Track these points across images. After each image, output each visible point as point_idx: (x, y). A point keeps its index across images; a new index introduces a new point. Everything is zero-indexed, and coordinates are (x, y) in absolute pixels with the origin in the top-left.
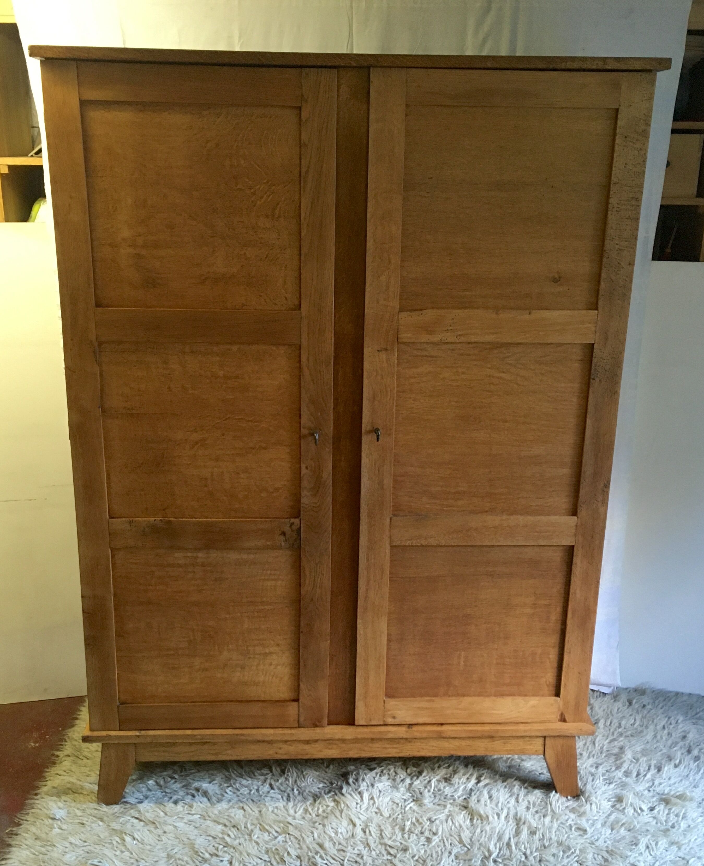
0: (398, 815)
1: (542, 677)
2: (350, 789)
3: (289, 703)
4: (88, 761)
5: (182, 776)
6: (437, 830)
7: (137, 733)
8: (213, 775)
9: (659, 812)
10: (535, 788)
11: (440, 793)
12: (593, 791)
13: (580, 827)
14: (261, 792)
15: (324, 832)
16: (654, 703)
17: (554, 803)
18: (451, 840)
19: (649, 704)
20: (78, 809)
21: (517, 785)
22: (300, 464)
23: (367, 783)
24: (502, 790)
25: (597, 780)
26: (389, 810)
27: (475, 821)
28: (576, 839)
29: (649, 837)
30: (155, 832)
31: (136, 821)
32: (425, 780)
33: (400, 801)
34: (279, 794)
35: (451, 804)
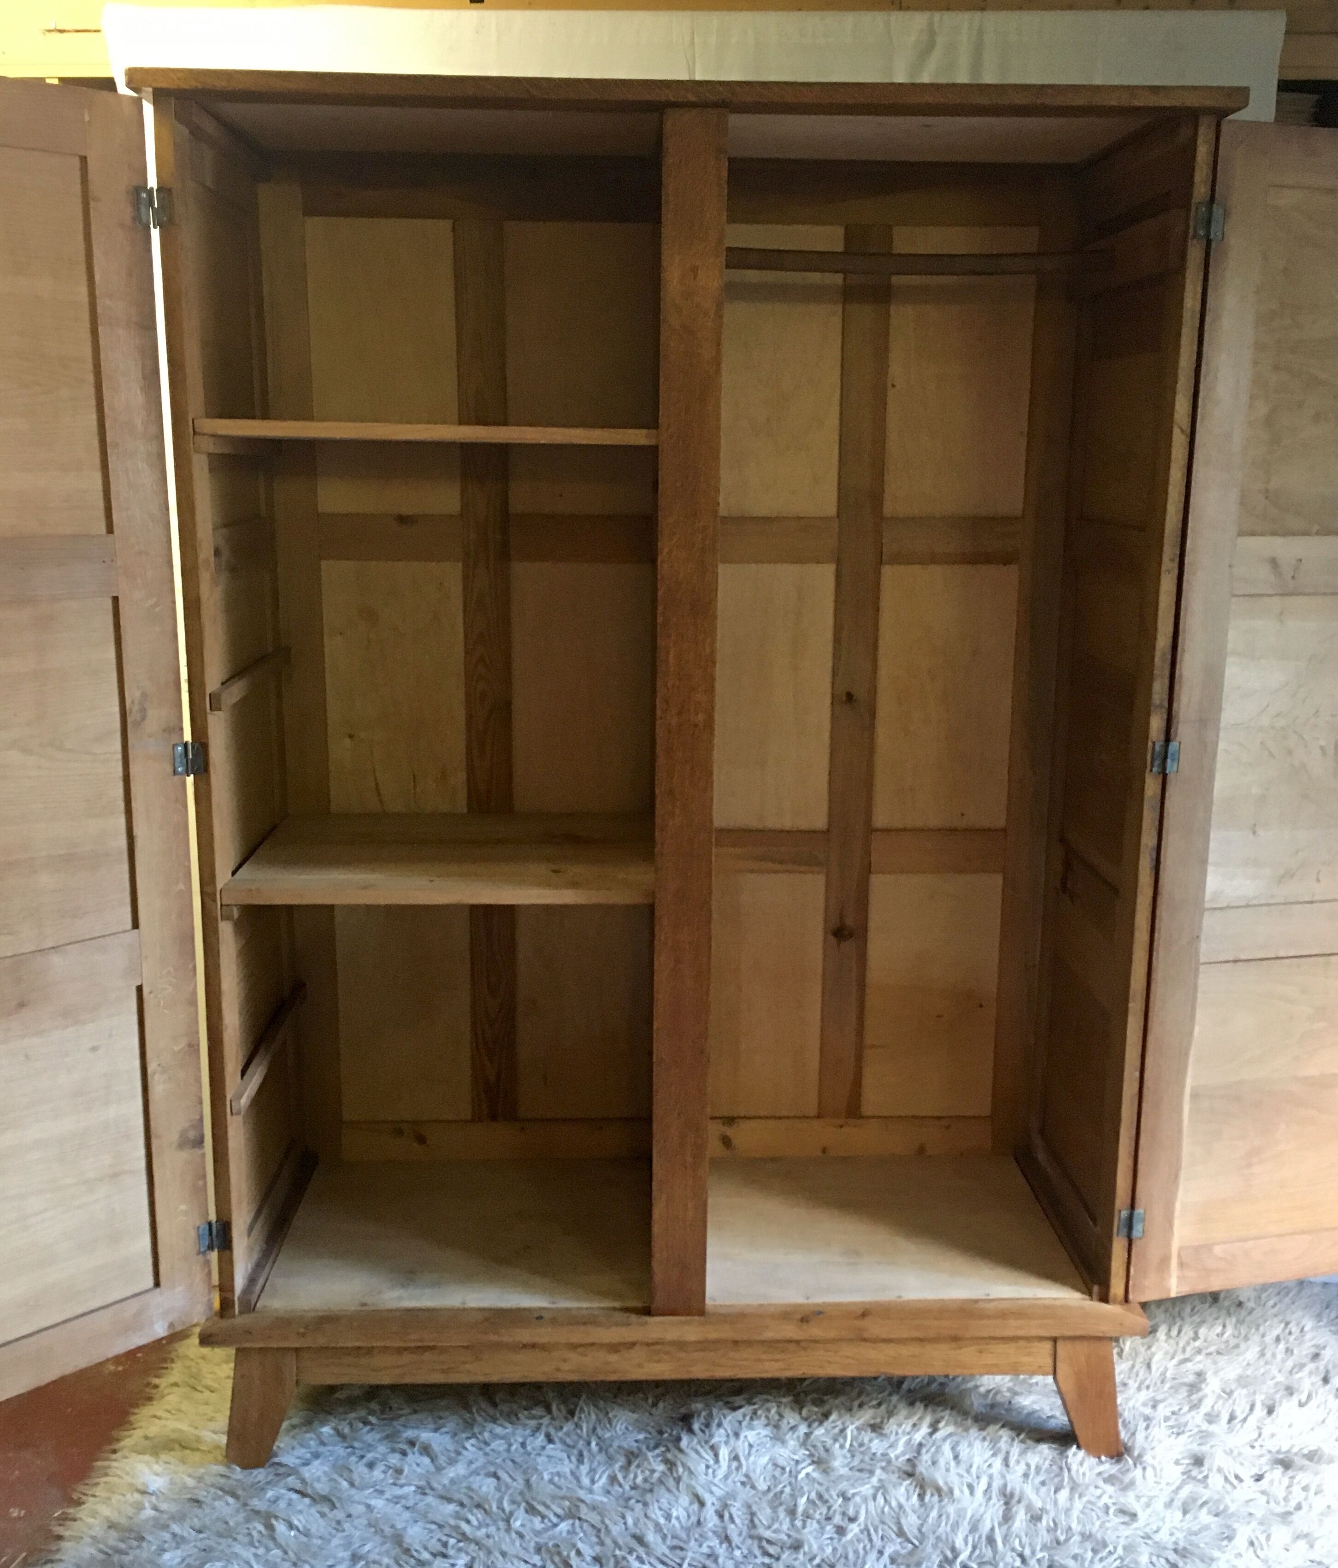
0: (785, 1487)
2: (695, 1441)
4: (213, 1394)
5: (384, 1419)
6: (857, 1513)
8: (441, 1418)
9: (1272, 1482)
10: (1039, 1441)
11: (862, 1449)
12: (1146, 1446)
13: (1125, 1509)
14: (529, 1448)
15: (646, 1516)
16: (1260, 1298)
17: (1074, 1467)
18: (883, 1530)
19: (1249, 1300)
21: (1005, 1435)
23: (726, 1430)
24: (978, 1444)
25: (1155, 1427)
26: (767, 1479)
27: (927, 1498)
28: (1117, 1530)
29: (1254, 1524)
30: (330, 1515)
31: (295, 1496)
32: (834, 1427)
33: (789, 1464)
34: (562, 1451)
35: (883, 1468)
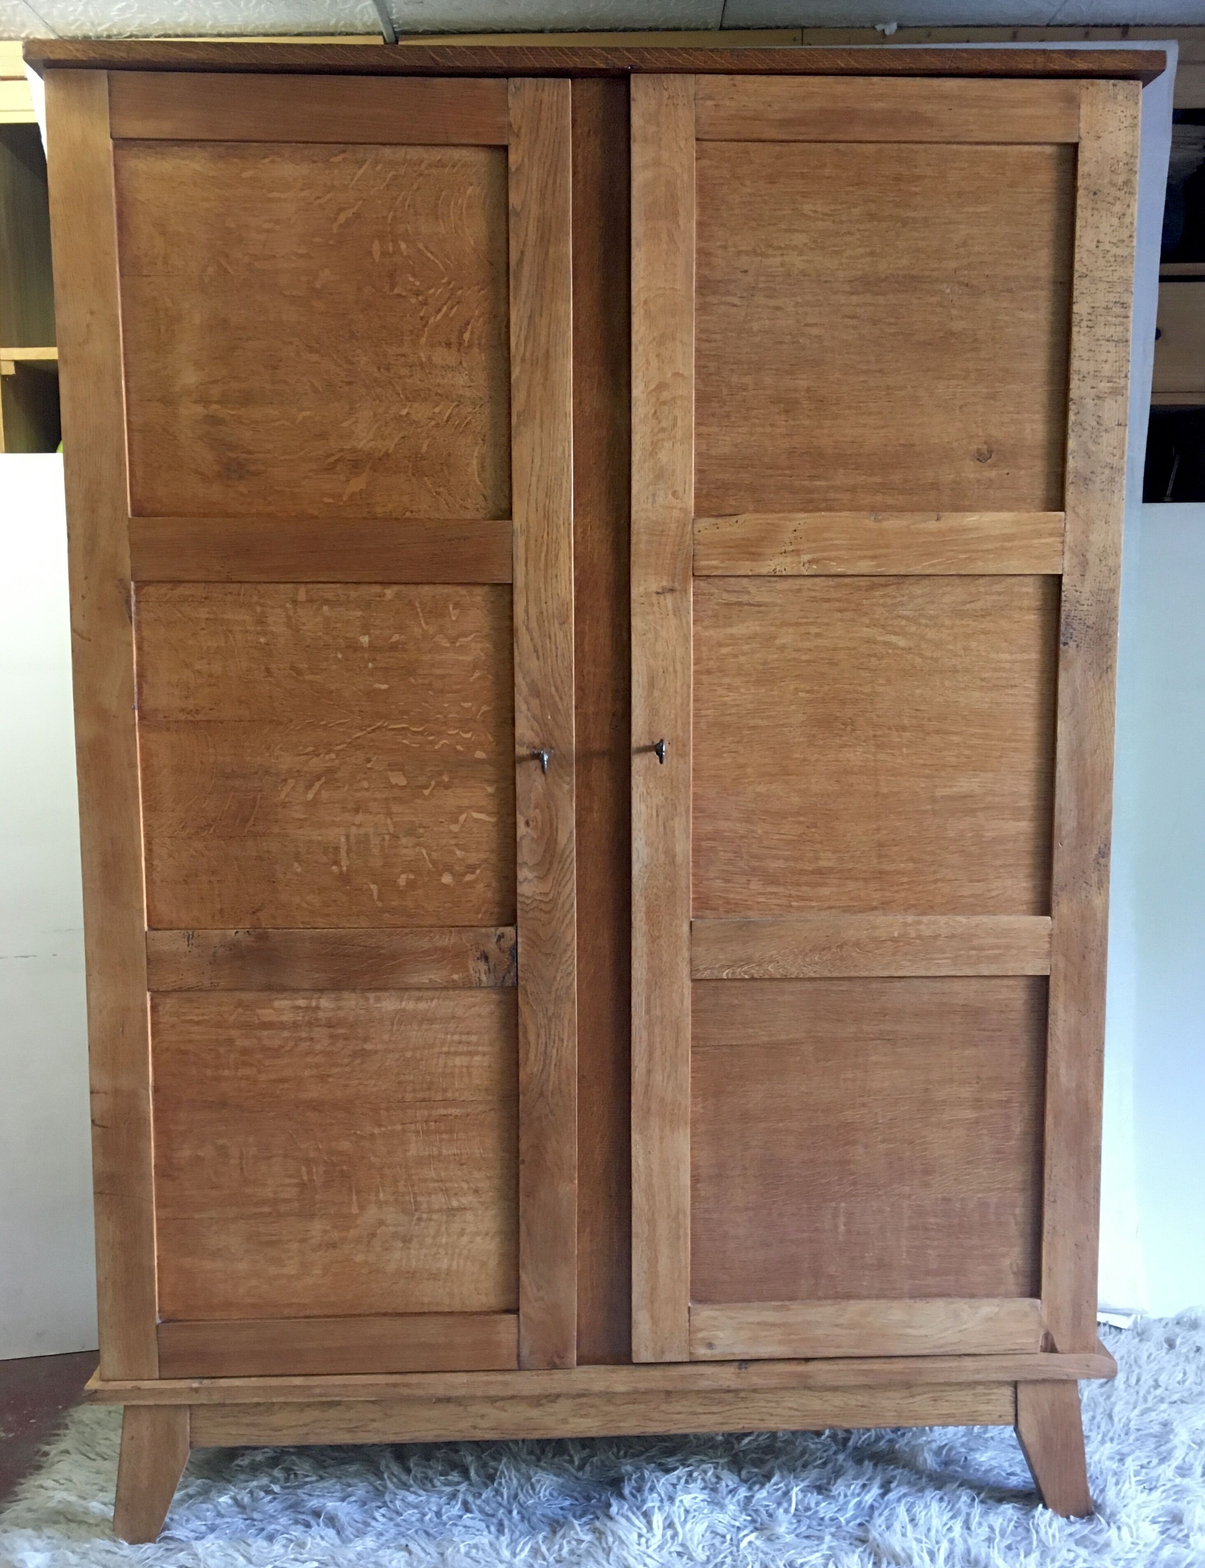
0: (725, 1557)
1: (1003, 1256)
2: (626, 1507)
3: (498, 1317)
4: (103, 1462)
5: (288, 1488)
7: (195, 1384)
8: (349, 1485)
10: (1000, 1500)
11: (809, 1513)
12: (1119, 1504)
14: (444, 1518)
17: (1043, 1528)
20: (73, 1552)
21: (964, 1496)
22: (515, 816)
23: (660, 1495)
24: (935, 1506)
25: (1124, 1482)
26: (706, 1548)
27: (884, 1566)
32: (777, 1490)
33: (730, 1531)
34: (480, 1520)
35: (833, 1534)
